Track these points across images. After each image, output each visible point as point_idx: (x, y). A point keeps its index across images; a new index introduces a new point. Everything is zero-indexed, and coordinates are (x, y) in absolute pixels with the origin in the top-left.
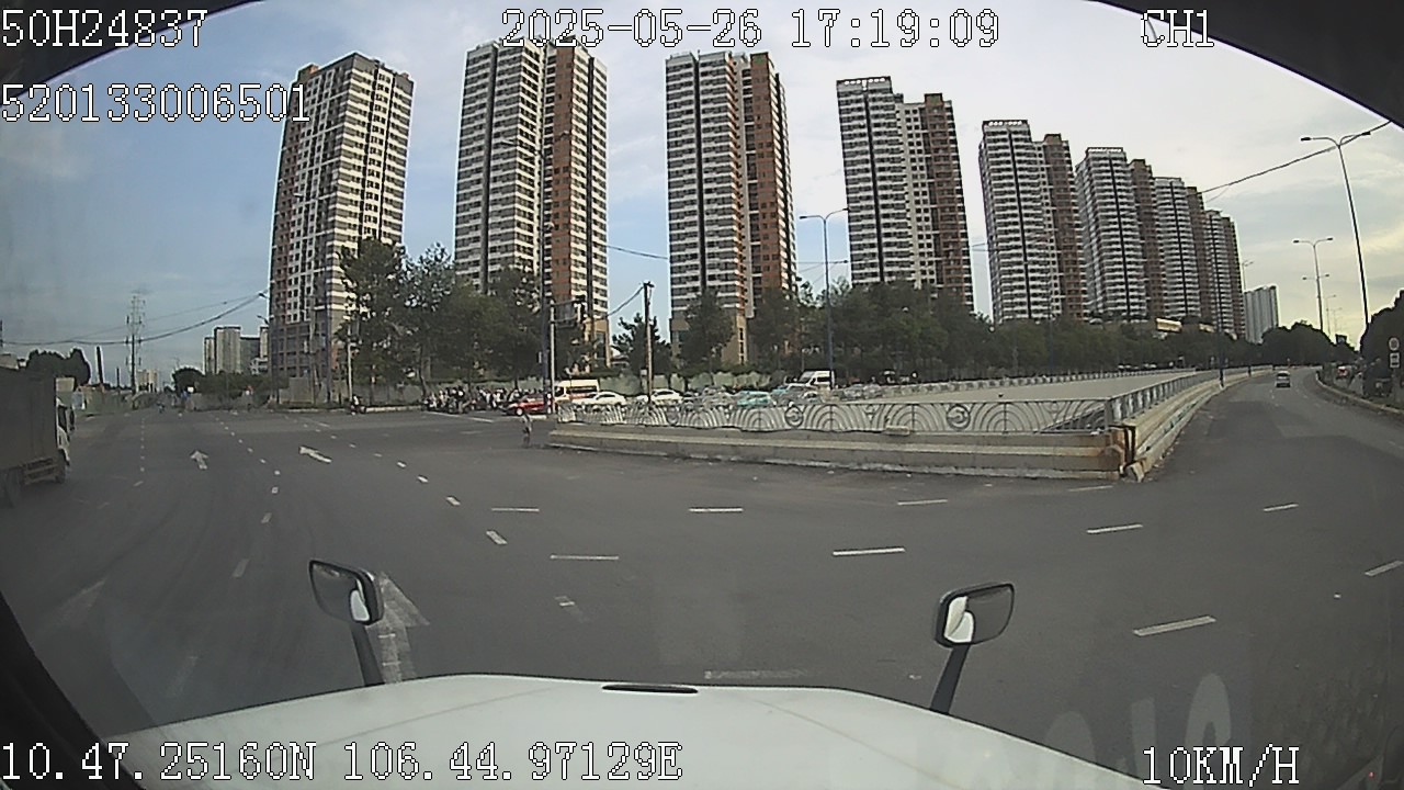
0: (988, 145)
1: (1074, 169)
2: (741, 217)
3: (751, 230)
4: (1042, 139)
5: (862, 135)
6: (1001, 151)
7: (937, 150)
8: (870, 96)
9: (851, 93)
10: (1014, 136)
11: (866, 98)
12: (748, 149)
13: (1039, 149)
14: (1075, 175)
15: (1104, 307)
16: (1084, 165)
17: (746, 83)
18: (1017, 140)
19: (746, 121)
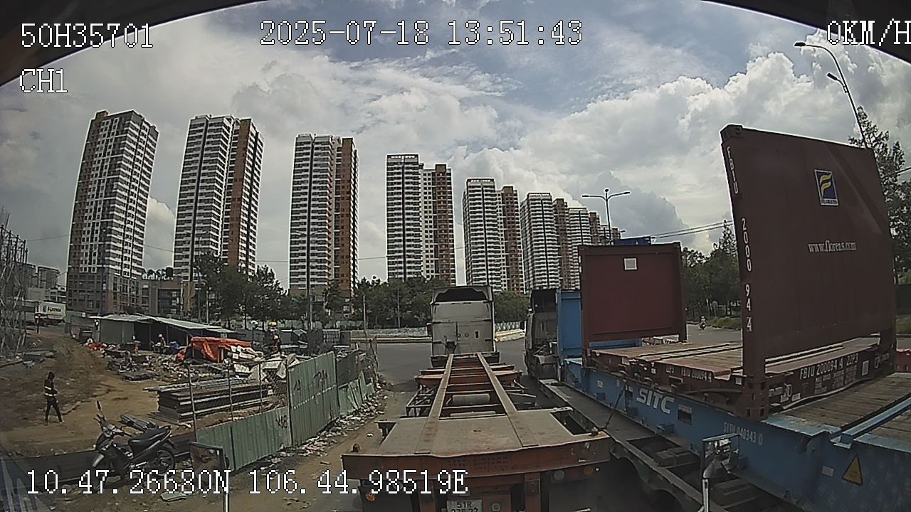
0: (470, 193)
1: (519, 205)
2: (329, 233)
3: (335, 241)
4: (502, 188)
5: (399, 188)
6: (476, 197)
7: (439, 198)
8: (406, 166)
9: (395, 163)
10: (484, 189)
12: (336, 194)
13: (499, 195)
14: (520, 208)
15: (534, 284)
16: (526, 202)
17: (338, 155)
18: (486, 191)
19: (336, 178)
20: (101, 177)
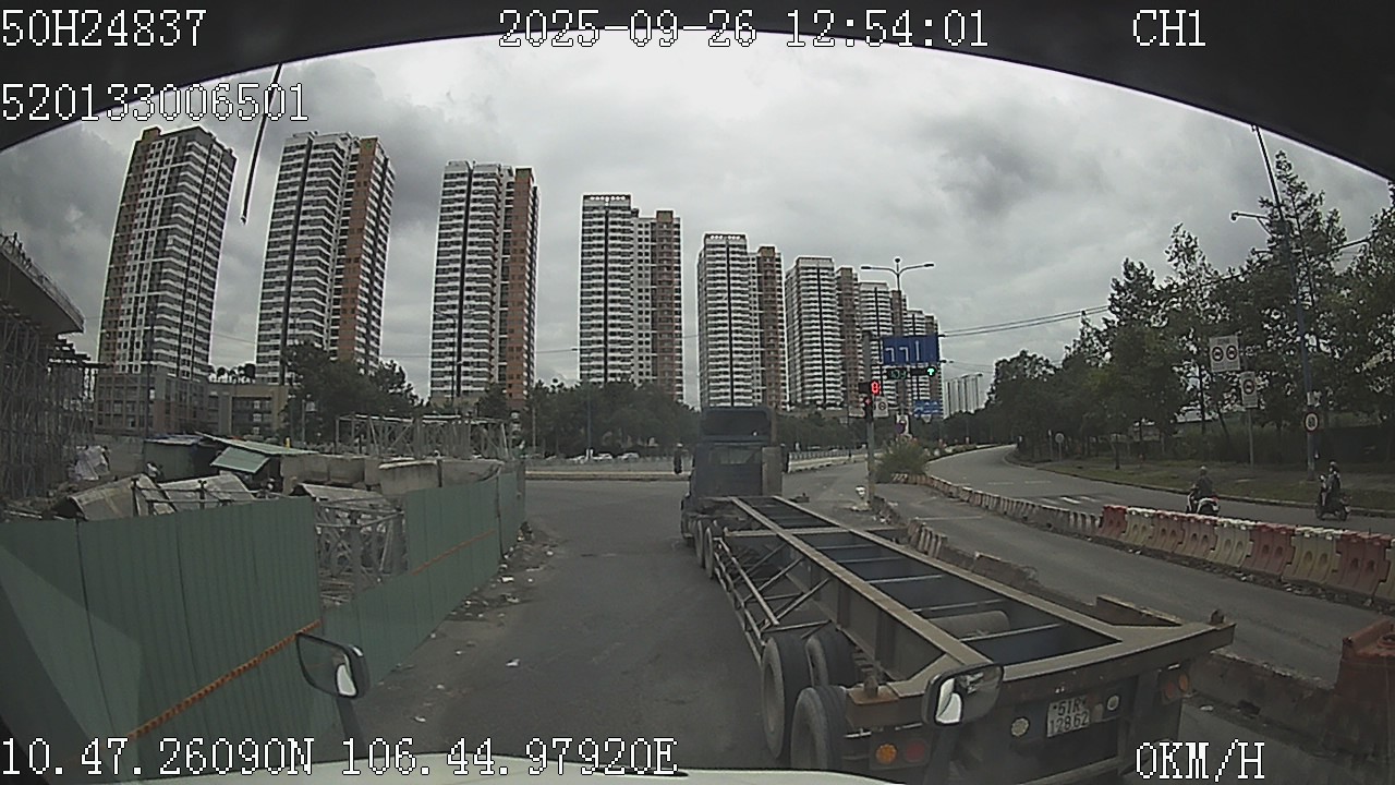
0: (708, 256)
2: (492, 313)
4: (756, 251)
5: (600, 246)
6: (718, 262)
7: (660, 261)
8: (611, 212)
9: (595, 208)
10: (731, 249)
11: (607, 212)
12: (503, 254)
13: (753, 260)
15: (802, 396)
16: (794, 271)
17: (509, 194)
18: (734, 253)
19: (505, 228)
20: (148, 227)
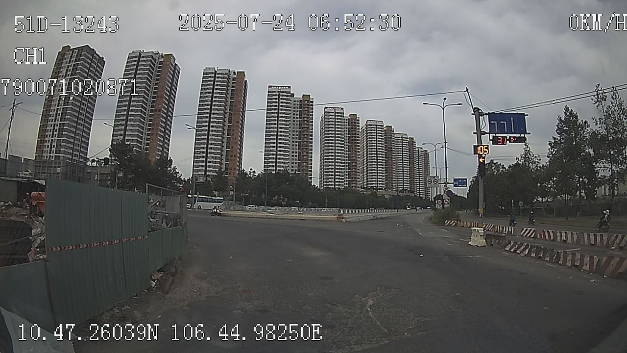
0: (326, 117)
1: (360, 128)
2: (223, 138)
3: (227, 144)
4: (349, 116)
5: (275, 109)
6: (330, 120)
7: (304, 118)
10: (336, 114)
11: (279, 94)
12: (230, 111)
13: (347, 120)
14: (360, 131)
15: (367, 184)
16: (365, 127)
17: (233, 83)
18: (338, 116)
19: (231, 99)
